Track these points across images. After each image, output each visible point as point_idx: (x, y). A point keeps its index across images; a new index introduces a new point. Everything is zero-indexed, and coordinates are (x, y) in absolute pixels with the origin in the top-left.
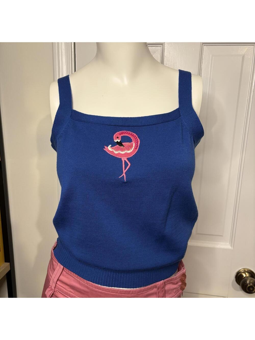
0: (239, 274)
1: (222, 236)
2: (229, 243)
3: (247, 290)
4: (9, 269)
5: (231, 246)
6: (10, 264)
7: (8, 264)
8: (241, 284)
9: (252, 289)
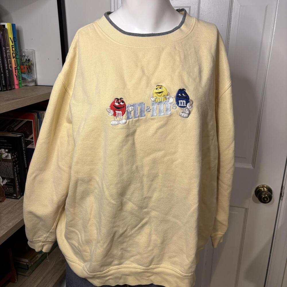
0: (258, 189)
1: (245, 158)
2: (251, 164)
3: (262, 200)
5: (253, 166)
8: (258, 196)
9: (266, 199)
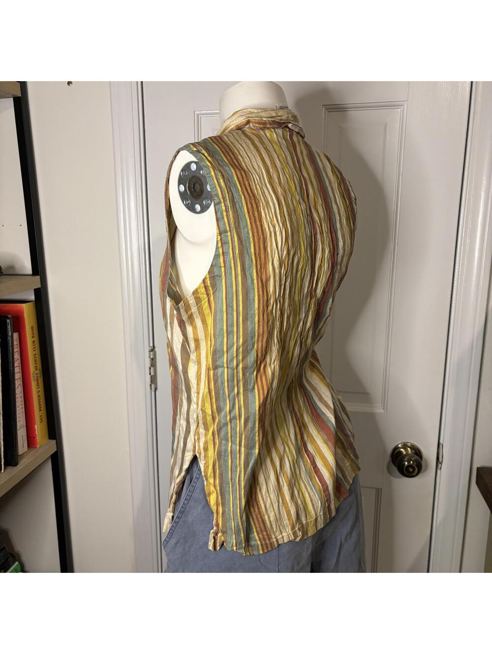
0: (396, 451)
1: (369, 394)
2: (380, 405)
3: (405, 472)
4: (56, 450)
5: (384, 409)
6: (56, 442)
7: (54, 441)
9: (411, 470)
